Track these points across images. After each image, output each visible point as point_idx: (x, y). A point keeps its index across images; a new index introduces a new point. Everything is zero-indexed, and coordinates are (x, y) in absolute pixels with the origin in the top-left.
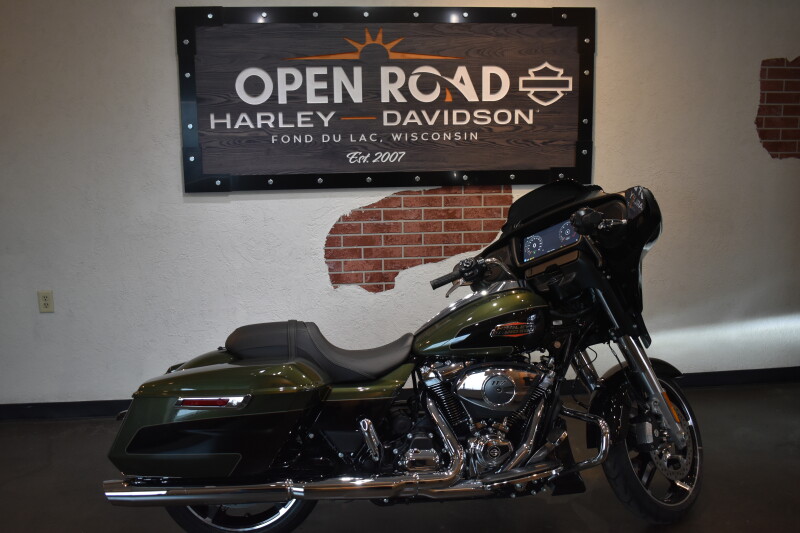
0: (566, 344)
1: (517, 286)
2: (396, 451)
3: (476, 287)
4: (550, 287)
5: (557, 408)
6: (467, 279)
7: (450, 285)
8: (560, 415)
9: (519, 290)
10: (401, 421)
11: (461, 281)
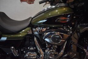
0: (76, 23)
1: (64, 5)
2: (24, 52)
3: (51, 5)
4: (74, 6)
5: (71, 41)
6: (49, 2)
7: (45, 3)
8: (71, 43)
9: (65, 7)
10: (27, 43)
11: (48, 2)
